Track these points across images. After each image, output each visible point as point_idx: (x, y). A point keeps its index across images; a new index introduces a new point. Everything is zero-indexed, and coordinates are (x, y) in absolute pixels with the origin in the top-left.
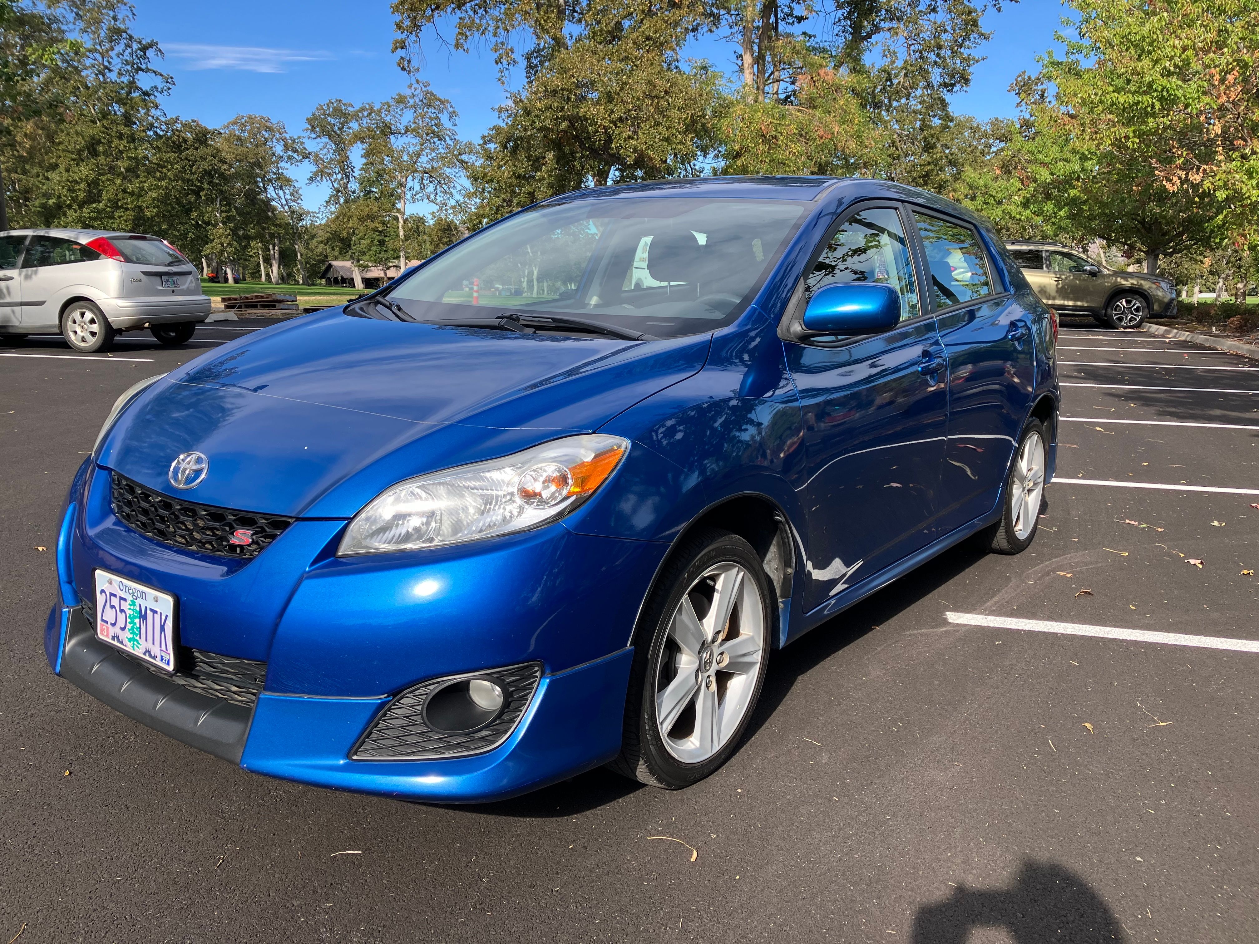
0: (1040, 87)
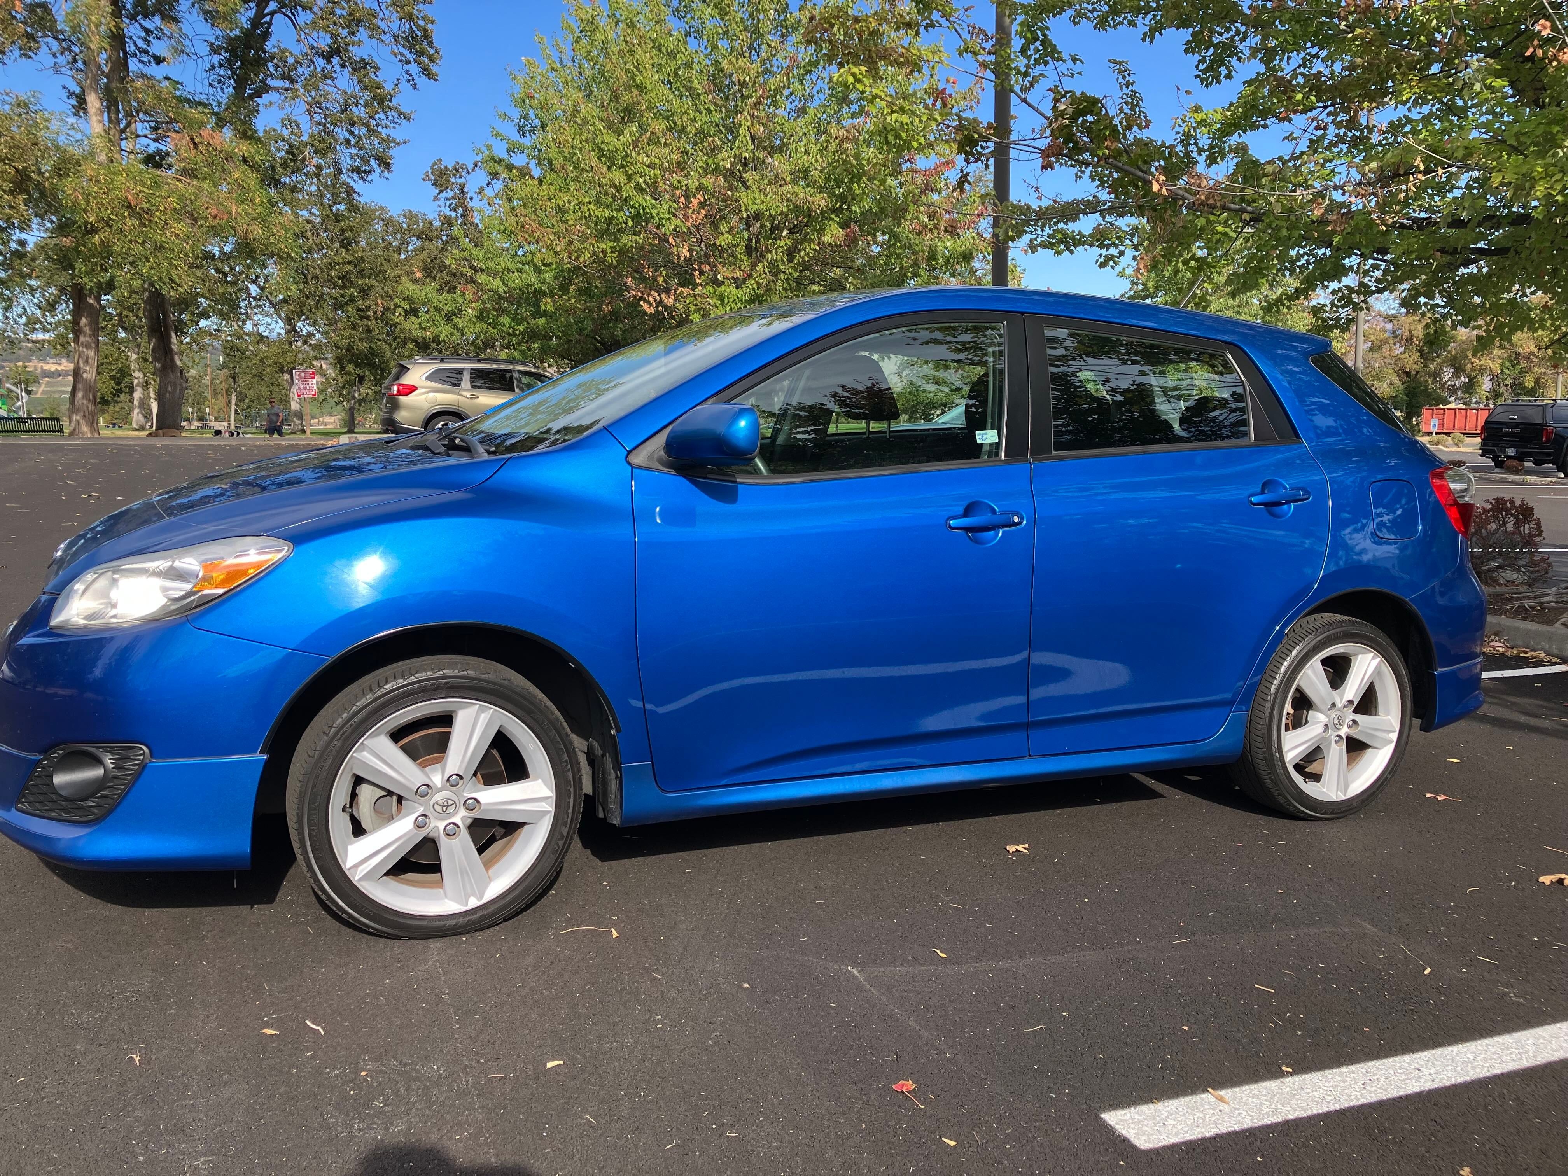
0: (459, 181)
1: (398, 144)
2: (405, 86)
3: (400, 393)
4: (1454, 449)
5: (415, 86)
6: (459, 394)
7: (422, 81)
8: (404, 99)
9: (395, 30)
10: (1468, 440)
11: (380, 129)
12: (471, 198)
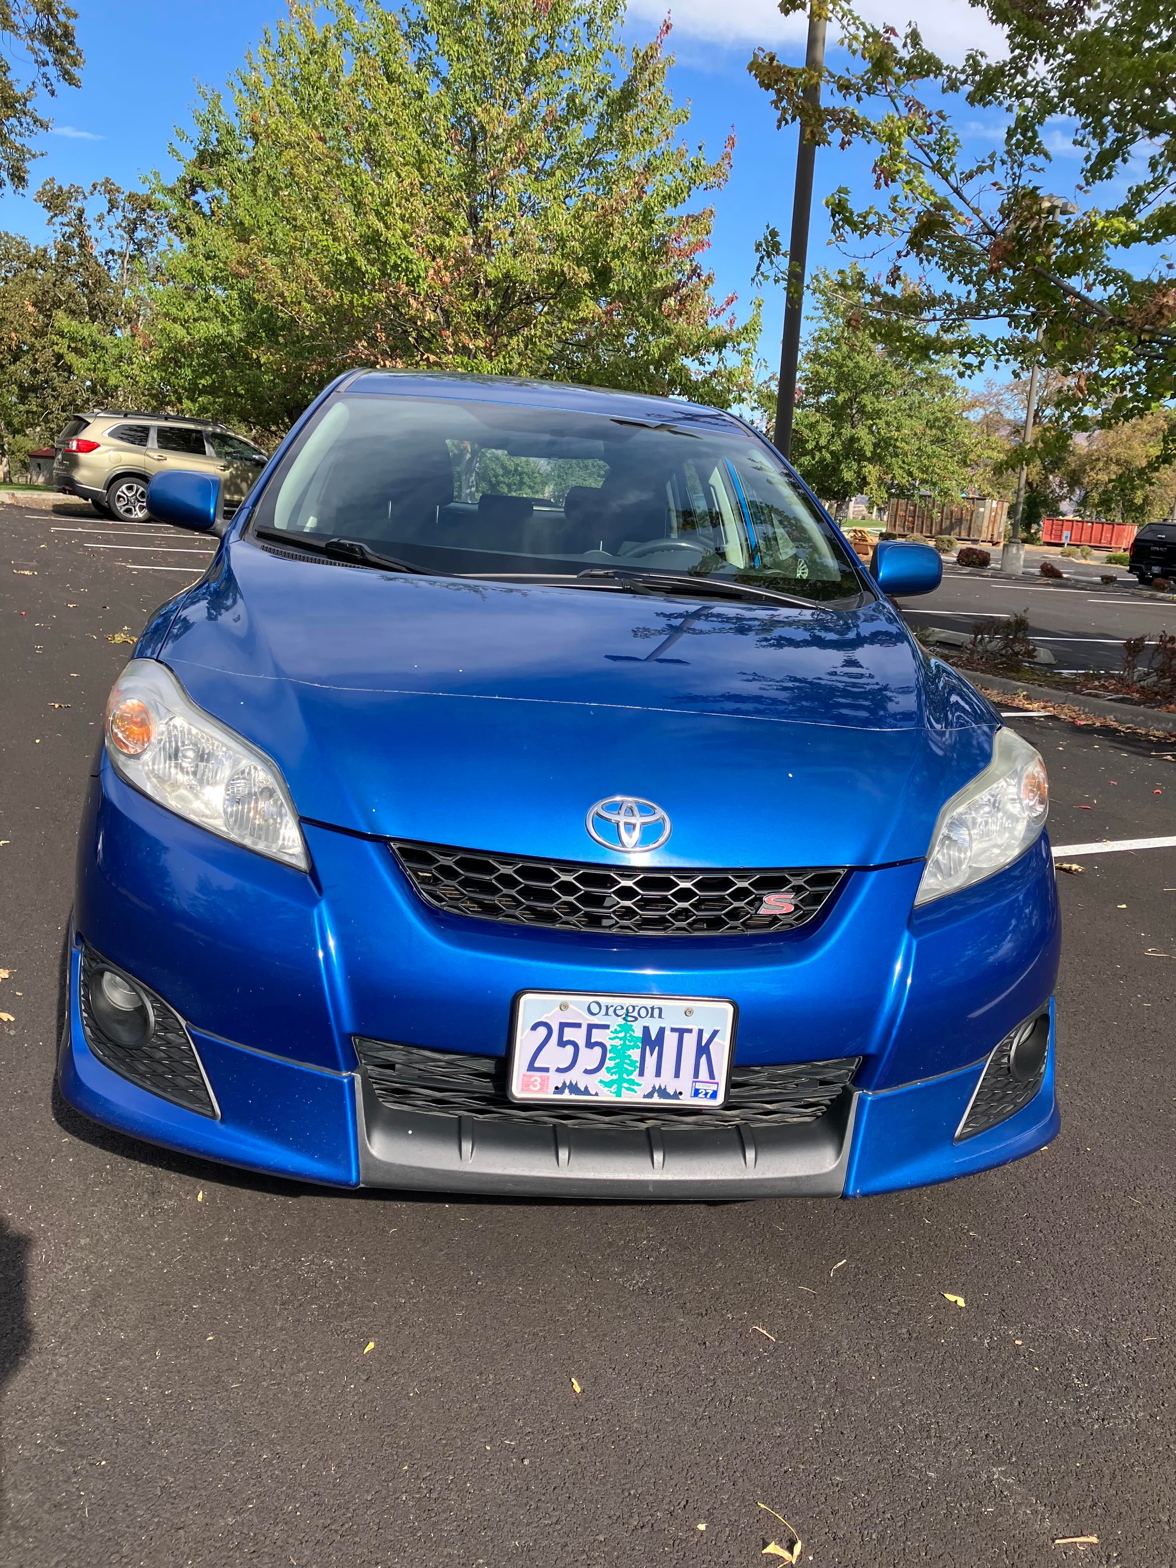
0: (76, 205)
1: (34, 156)
2: (41, 90)
3: (80, 450)
4: (1083, 561)
5: (53, 93)
6: (145, 454)
7: (61, 86)
8: (40, 104)
9: (31, 25)
10: (1096, 553)
11: (13, 136)
12: (89, 226)
